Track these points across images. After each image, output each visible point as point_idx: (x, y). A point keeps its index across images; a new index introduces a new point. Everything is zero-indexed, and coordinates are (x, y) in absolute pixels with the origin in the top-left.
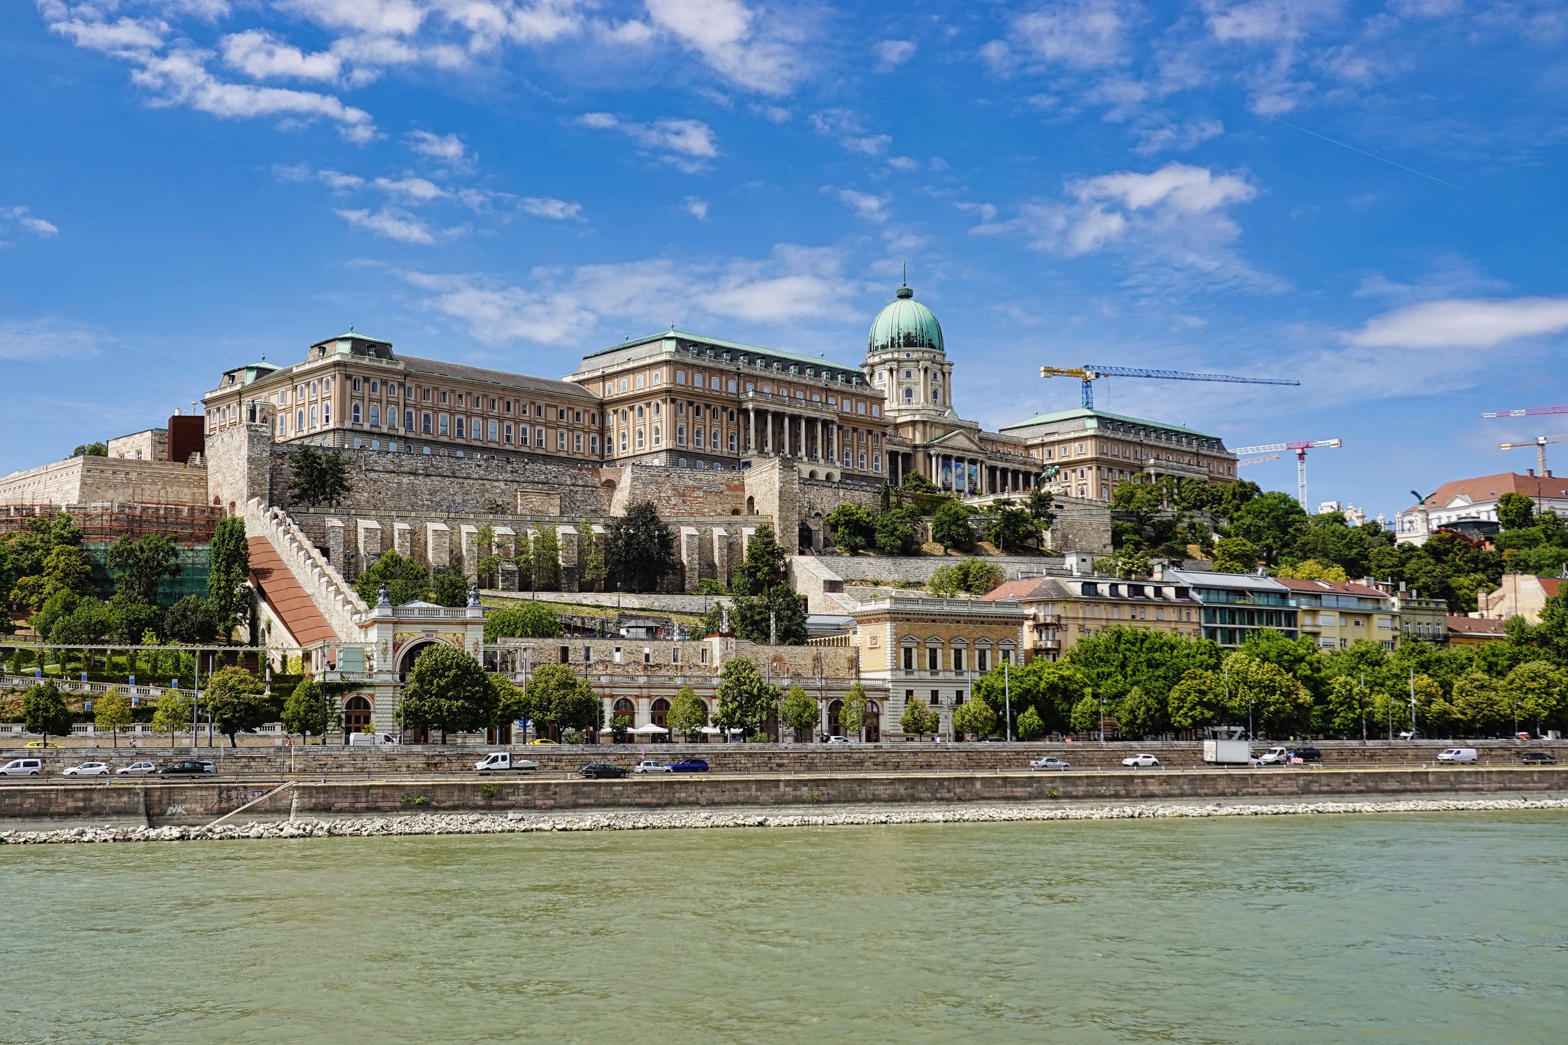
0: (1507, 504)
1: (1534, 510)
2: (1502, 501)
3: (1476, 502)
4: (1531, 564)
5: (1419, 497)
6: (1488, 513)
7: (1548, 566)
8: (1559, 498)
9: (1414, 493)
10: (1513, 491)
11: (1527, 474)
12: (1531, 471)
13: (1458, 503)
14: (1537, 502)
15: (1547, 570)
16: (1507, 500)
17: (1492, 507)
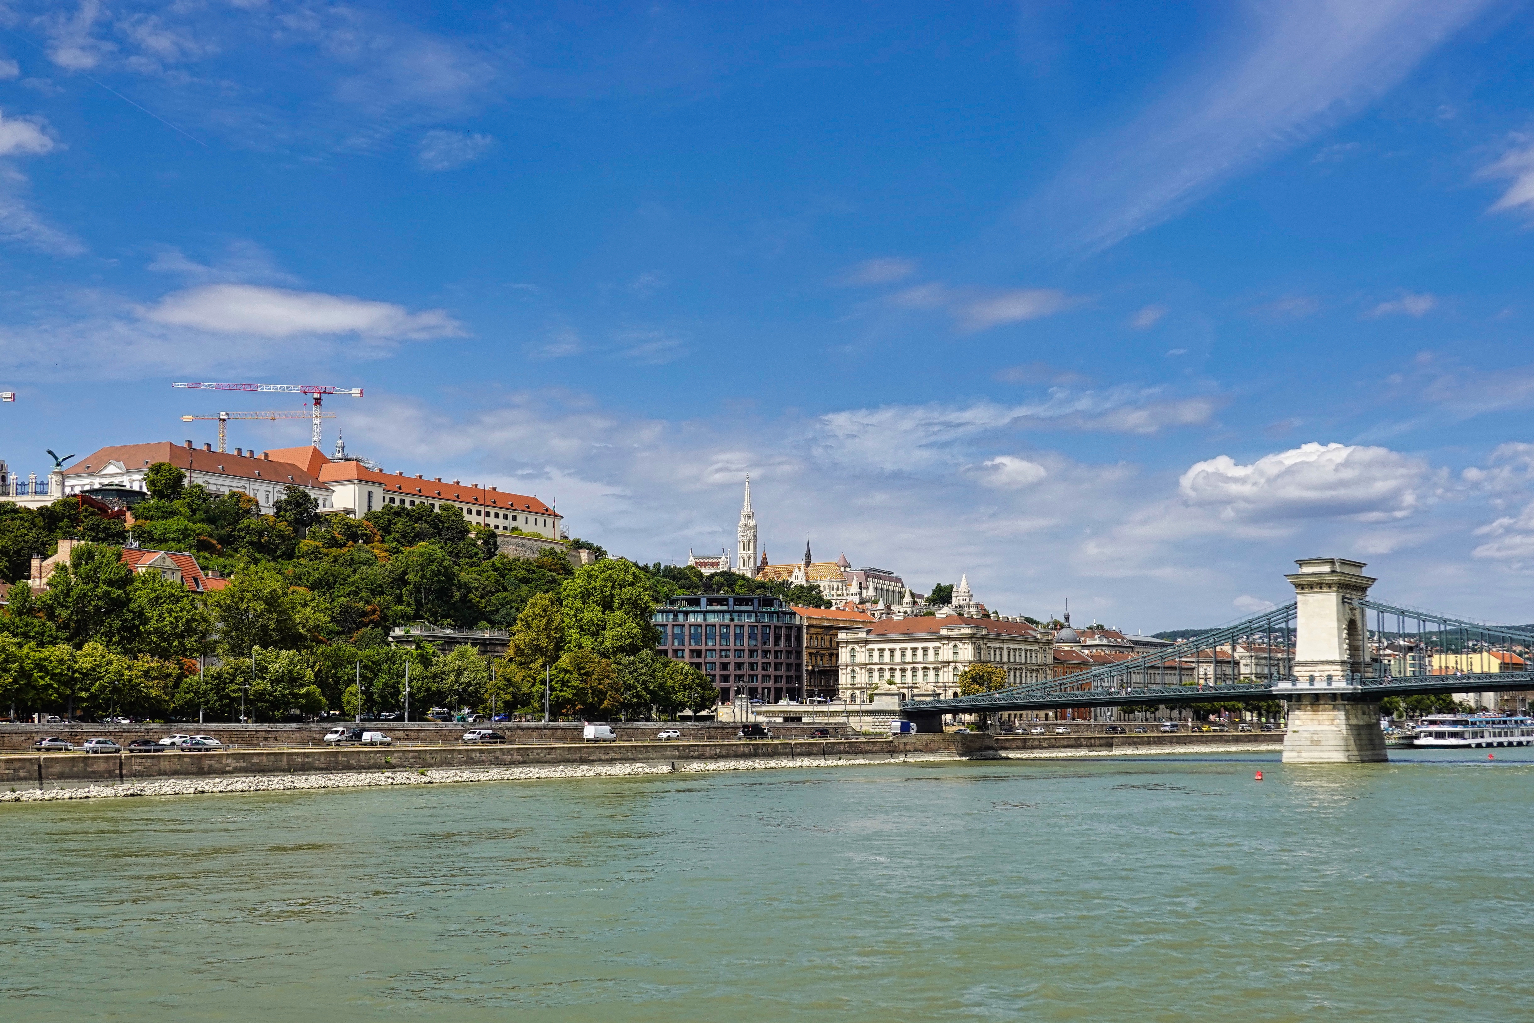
0: (157, 474)
1: (186, 482)
2: (152, 470)
3: (130, 471)
4: (156, 536)
5: (56, 458)
6: (136, 482)
7: (174, 540)
8: (215, 473)
9: (50, 452)
10: (167, 461)
11: (185, 445)
12: (190, 442)
13: (111, 469)
14: (188, 474)
15: (172, 544)
16: (157, 469)
17: (141, 476)
